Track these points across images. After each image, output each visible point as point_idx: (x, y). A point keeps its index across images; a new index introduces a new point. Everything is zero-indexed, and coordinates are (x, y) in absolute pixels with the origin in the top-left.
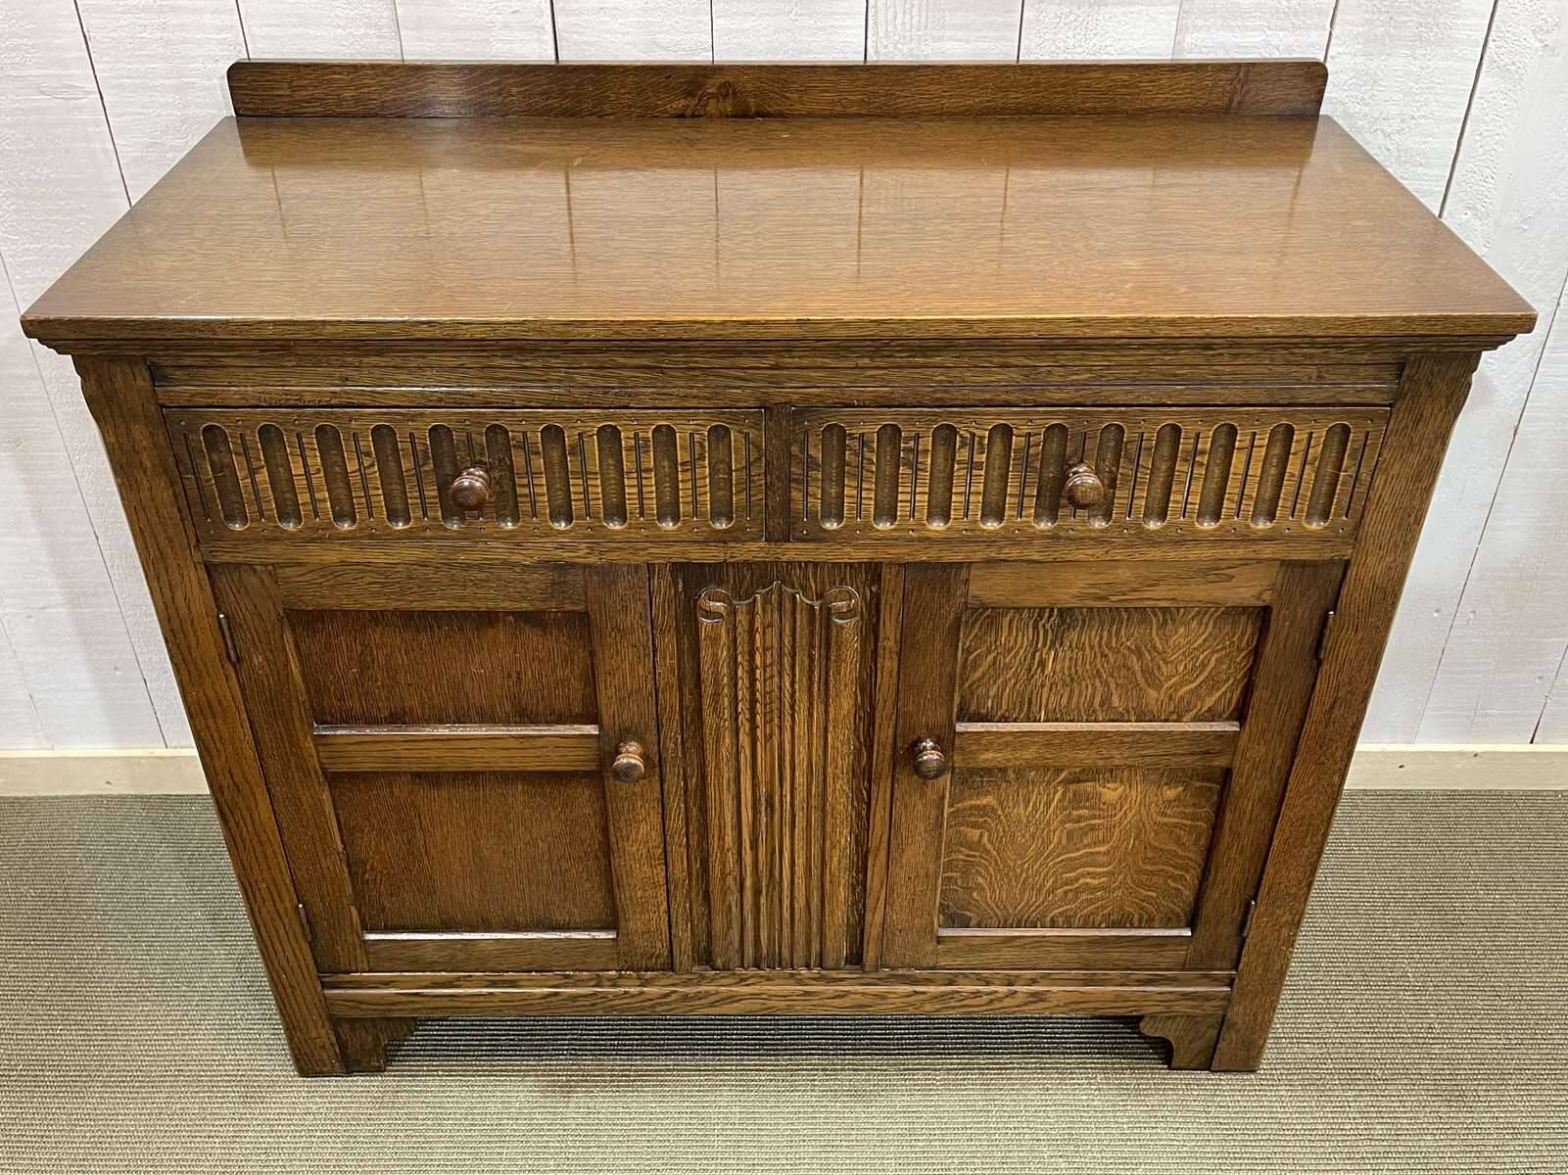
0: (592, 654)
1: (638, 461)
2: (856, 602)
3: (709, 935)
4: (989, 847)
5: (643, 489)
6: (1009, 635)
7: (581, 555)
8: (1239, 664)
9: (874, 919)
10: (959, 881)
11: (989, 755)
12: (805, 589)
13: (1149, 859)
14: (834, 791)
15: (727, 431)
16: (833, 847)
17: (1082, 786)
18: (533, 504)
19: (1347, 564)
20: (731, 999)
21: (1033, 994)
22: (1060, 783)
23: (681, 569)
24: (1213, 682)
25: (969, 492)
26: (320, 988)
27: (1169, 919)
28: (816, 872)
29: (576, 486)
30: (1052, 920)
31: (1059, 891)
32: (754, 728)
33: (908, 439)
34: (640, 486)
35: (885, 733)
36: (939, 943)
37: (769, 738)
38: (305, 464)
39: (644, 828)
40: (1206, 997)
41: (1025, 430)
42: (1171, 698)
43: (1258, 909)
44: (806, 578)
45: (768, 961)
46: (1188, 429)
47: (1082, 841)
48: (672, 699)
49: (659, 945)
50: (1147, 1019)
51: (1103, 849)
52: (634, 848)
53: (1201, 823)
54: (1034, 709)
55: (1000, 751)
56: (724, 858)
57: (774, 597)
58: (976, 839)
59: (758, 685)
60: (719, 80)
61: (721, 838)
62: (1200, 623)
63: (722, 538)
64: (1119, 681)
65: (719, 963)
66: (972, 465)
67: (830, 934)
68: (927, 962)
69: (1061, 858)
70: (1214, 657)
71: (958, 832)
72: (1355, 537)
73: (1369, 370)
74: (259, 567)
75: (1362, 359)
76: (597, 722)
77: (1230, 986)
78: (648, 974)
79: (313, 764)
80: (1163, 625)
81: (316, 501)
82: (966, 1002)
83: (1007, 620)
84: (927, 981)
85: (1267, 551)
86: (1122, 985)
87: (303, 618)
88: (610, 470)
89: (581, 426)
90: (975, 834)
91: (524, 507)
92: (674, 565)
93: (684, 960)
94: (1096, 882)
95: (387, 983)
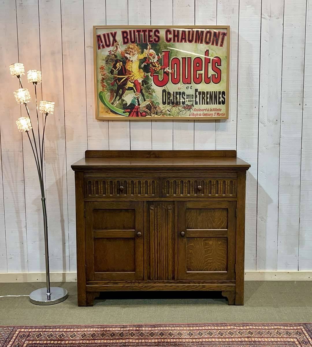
0: (135, 216)
1: (143, 186)
2: (172, 208)
3: (150, 273)
4: (193, 254)
5: (143, 190)
6: (193, 214)
7: (135, 200)
8: (226, 218)
9: (176, 268)
10: (189, 261)
11: (192, 235)
12: (164, 206)
13: (218, 256)
14: (169, 242)
15: (154, 181)
16: (169, 253)
17: (206, 241)
19: (237, 201)
20: (153, 287)
21: (203, 286)
22: (203, 241)
23: (148, 202)
24: (222, 222)
25: (185, 190)
26: (86, 284)
27: (224, 269)
28: (167, 259)
29: (135, 189)
30: (205, 269)
32: (157, 229)
33: (177, 183)
34: (143, 189)
35: (176, 230)
36: (187, 274)
38: (101, 186)
39: (141, 249)
40: (232, 286)
41: (192, 181)
42: (217, 225)
43: (237, 266)
45: (159, 279)
46: (212, 181)
47: (207, 253)
48: (145, 224)
49: (142, 275)
50: (223, 292)
51: (210, 254)
52: (139, 253)
53: (225, 249)
54: (198, 227)
56: (152, 256)
57: (160, 207)
58: (191, 252)
59: (158, 222)
60: (153, 152)
61: (152, 251)
62: (219, 212)
63: (153, 197)
64: (209, 222)
65: (151, 278)
66: (186, 186)
67: (169, 271)
68: (185, 278)
69: (205, 256)
70: (222, 218)
71: (189, 251)
72: (237, 197)
73: (233, 173)
74: (91, 202)
75: (232, 172)
76: (135, 229)
77: (235, 284)
78: (140, 281)
79: (93, 236)
80: (214, 212)
81: (101, 191)
82: (192, 288)
83: (192, 211)
84: (185, 283)
85: (226, 199)
86: (218, 284)
87: (96, 210)
88: (139, 187)
89: (136, 181)
90: (191, 251)
91: (128, 192)
92: (147, 201)
93: (146, 278)
94: (211, 261)
95: (97, 283)
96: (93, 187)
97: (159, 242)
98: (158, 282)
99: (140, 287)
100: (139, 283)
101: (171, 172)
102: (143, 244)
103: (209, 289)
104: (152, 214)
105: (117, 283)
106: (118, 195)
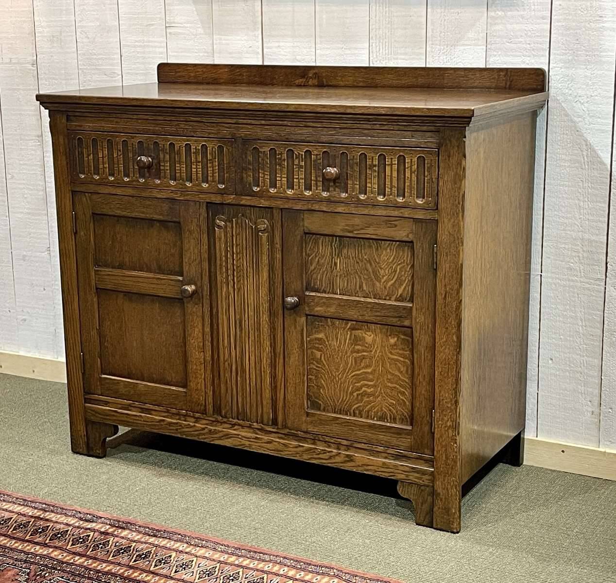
0: (181, 242)
1: (196, 158)
2: (267, 226)
4: (324, 362)
5: (197, 170)
6: (322, 249)
7: (178, 196)
8: (409, 272)
9: (281, 396)
10: (315, 381)
11: (318, 309)
12: (250, 220)
13: (389, 380)
14: (263, 321)
15: (223, 147)
16: (264, 352)
17: (357, 332)
18: (165, 173)
19: (436, 221)
20: (227, 436)
21: (347, 456)
22: (348, 329)
23: (209, 204)
24: (400, 282)
25: (300, 177)
26: (83, 402)
27: (403, 419)
28: (258, 366)
29: (178, 167)
31: (355, 394)
32: (234, 283)
33: (278, 155)
34: (197, 168)
36: (307, 416)
37: (239, 289)
38: (103, 153)
39: (197, 331)
40: (424, 473)
41: (316, 153)
42: (385, 288)
43: (437, 415)
44: (251, 214)
46: (369, 155)
47: (361, 365)
48: (206, 265)
49: (200, 398)
50: (399, 483)
51: (369, 370)
52: (193, 341)
53: (407, 360)
54: (335, 288)
55: (321, 306)
56: (224, 354)
57: (239, 222)
58: (319, 357)
59: (235, 262)
60: (313, 71)
61: (223, 341)
62: (391, 249)
63: (222, 193)
64: (365, 277)
65: (223, 412)
66: (300, 166)
67: (265, 403)
68: (304, 427)
69: (354, 373)
70: (399, 267)
71: (312, 352)
72: (437, 209)
73: (429, 134)
74: (86, 194)
75: (425, 128)
76: (182, 276)
77: (433, 467)
78: (197, 415)
79: (93, 283)
80: (377, 249)
81: (104, 167)
82: (321, 456)
83: (321, 241)
84: (304, 440)
85: (406, 213)
86: (386, 458)
87: (98, 217)
88: (189, 162)
89: (180, 143)
90: (318, 354)
91: (162, 174)
92: (207, 203)
93: (210, 408)
94: (369, 391)
95: (106, 403)
96: (88, 155)
97: (238, 317)
98: (239, 425)
99: (198, 431)
100: (197, 420)
101: (263, 122)
102: (201, 319)
103: (362, 468)
104: (220, 239)
105: (148, 411)
106: (142, 180)
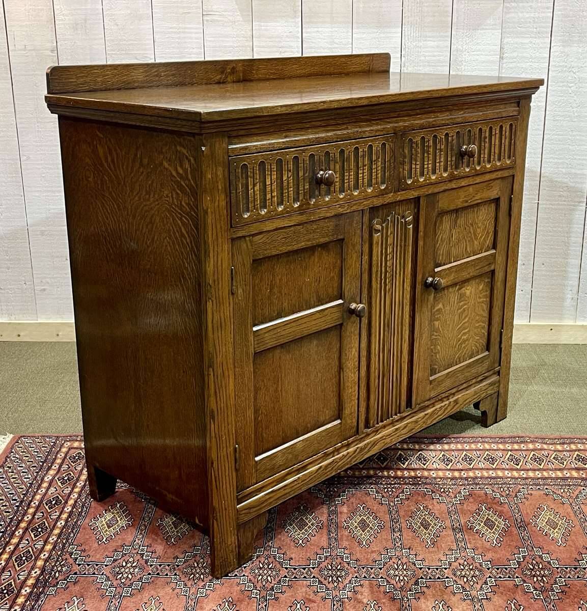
0: (342, 261)
1: (363, 162)
3: (368, 409)
4: (441, 329)
6: (445, 224)
7: (346, 209)
15: (385, 145)
17: (462, 290)
18: (335, 186)
19: (514, 176)
22: (457, 291)
23: (371, 210)
24: (488, 234)
26: (236, 504)
29: (346, 176)
31: (457, 345)
32: (386, 286)
33: (427, 142)
34: (363, 173)
35: (420, 277)
36: (430, 384)
37: (389, 290)
38: (271, 178)
39: (354, 351)
41: (452, 134)
42: (479, 243)
43: (504, 333)
44: (400, 209)
46: (484, 129)
49: (354, 420)
54: (451, 257)
55: (445, 278)
58: (438, 326)
59: (388, 262)
60: (230, 66)
62: (485, 209)
63: (383, 193)
64: (469, 239)
65: (371, 424)
66: (441, 150)
70: (488, 222)
72: (515, 166)
73: (513, 104)
74: (247, 238)
76: (343, 298)
78: (350, 440)
79: (252, 348)
80: (477, 212)
81: (272, 197)
87: (256, 263)
88: (356, 168)
89: (349, 149)
91: (332, 189)
93: (362, 426)
96: (254, 185)
100: (349, 445)
102: (357, 337)
104: (378, 244)
105: (304, 468)
106: (312, 202)
